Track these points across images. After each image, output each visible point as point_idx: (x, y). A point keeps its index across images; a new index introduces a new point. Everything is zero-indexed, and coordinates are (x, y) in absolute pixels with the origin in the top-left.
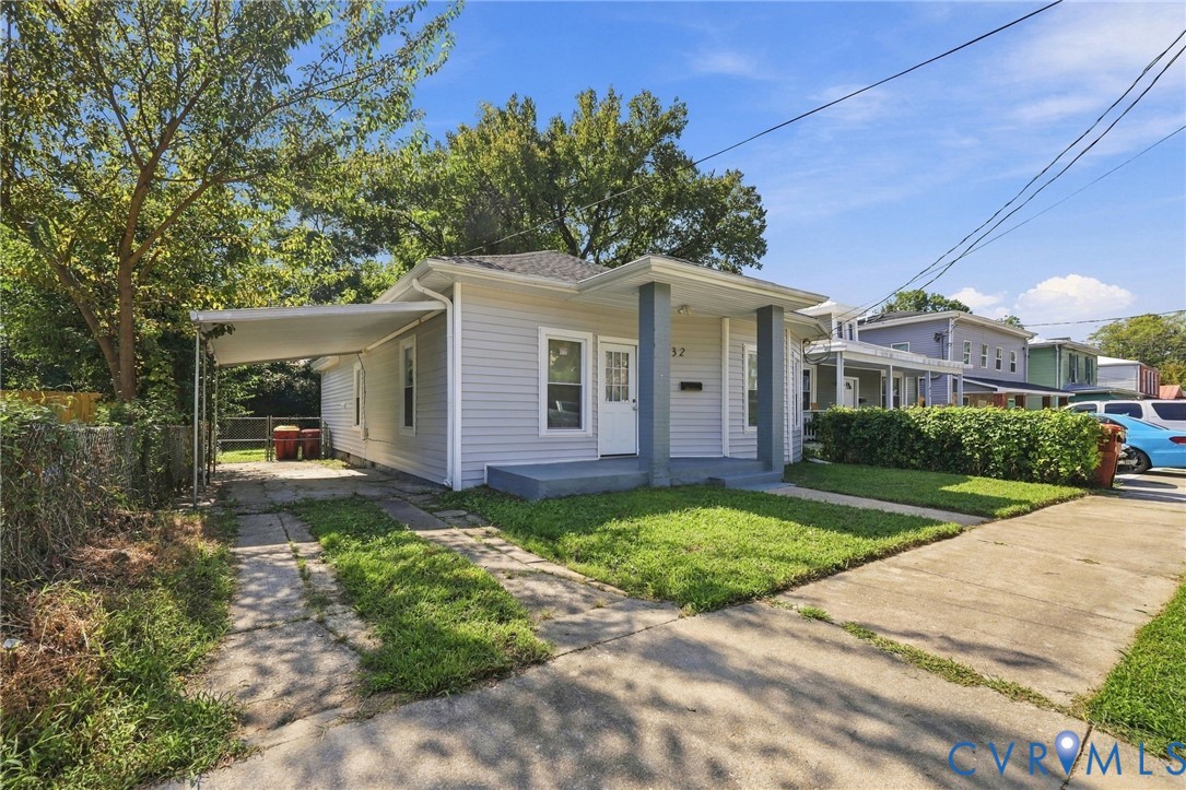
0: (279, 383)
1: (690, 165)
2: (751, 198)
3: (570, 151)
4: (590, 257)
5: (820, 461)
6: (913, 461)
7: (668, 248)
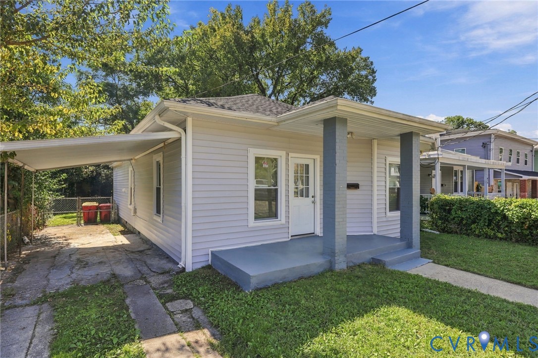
0: (92, 172)
1: (332, 44)
2: (368, 64)
3: (263, 36)
4: (273, 98)
5: (430, 231)
6: (499, 235)
7: (318, 93)
